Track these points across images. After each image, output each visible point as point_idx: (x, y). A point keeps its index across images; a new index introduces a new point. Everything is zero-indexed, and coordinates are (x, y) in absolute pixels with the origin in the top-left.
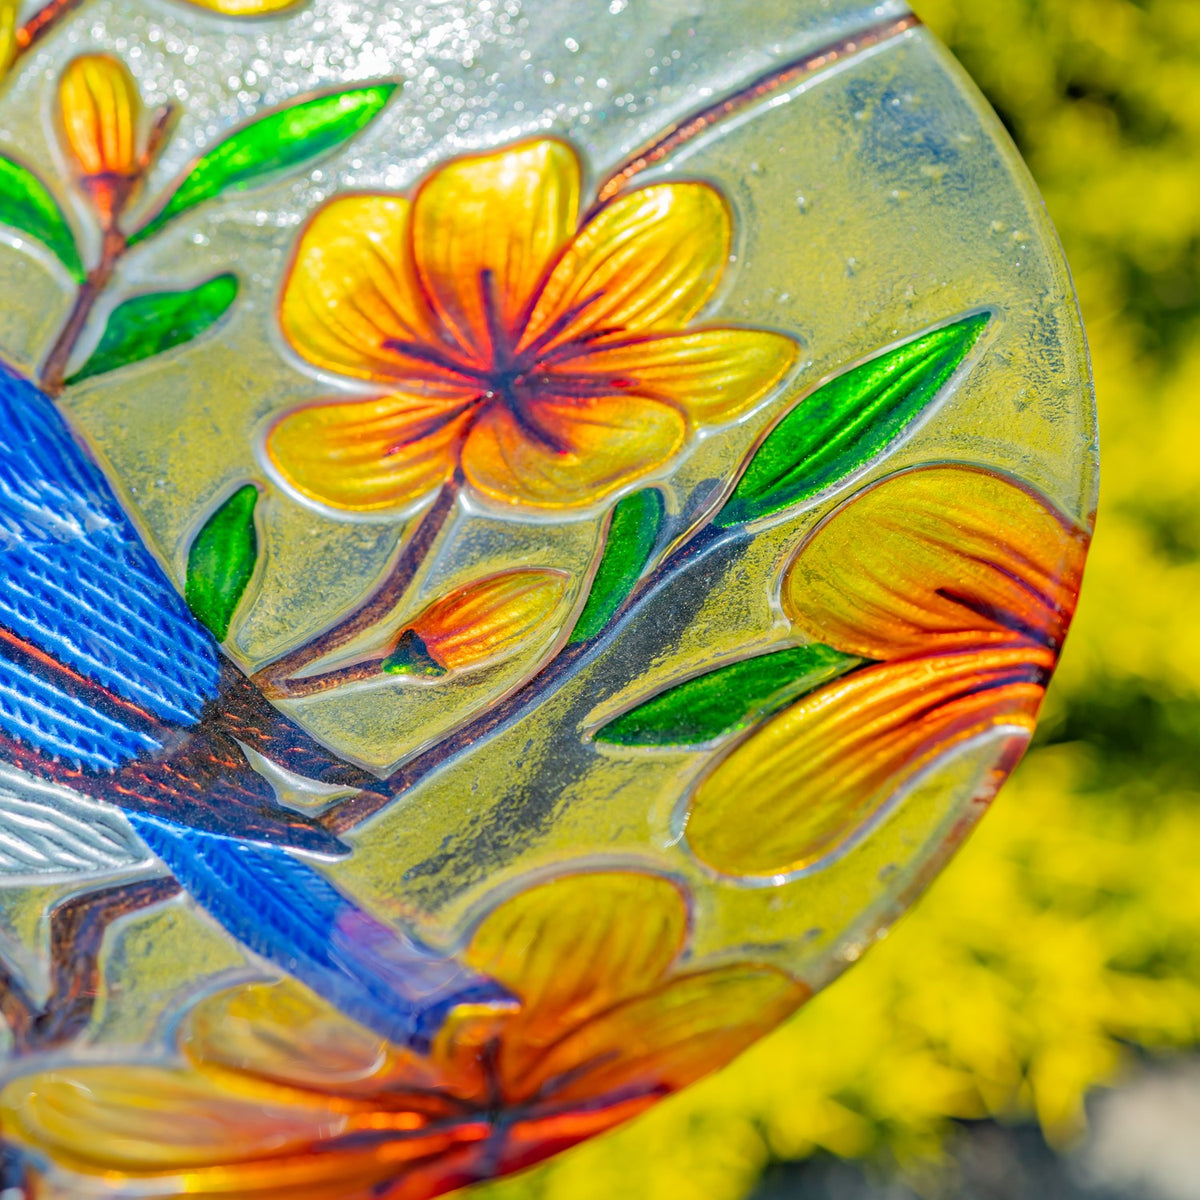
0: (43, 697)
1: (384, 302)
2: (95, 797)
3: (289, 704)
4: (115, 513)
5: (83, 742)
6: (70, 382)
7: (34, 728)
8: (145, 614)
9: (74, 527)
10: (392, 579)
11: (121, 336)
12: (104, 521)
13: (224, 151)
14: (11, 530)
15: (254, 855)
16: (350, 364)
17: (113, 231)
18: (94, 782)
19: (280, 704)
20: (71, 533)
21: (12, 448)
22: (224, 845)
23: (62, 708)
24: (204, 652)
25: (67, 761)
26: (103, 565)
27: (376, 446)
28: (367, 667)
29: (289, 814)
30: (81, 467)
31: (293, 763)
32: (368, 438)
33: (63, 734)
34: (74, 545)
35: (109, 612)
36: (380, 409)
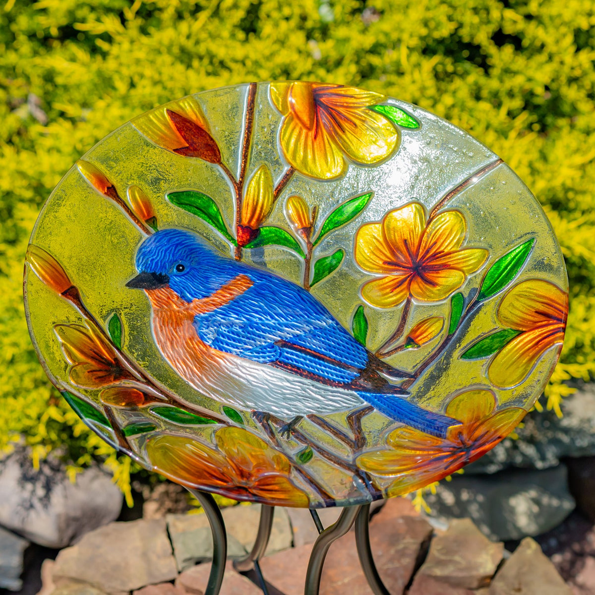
0: (330, 368)
1: (381, 251)
2: (348, 390)
3: (387, 360)
4: (333, 319)
5: (342, 377)
6: (311, 286)
7: (330, 375)
8: (347, 343)
9: (324, 324)
10: (401, 324)
11: (319, 271)
12: (330, 321)
13: (331, 217)
14: (311, 328)
15: (388, 398)
16: (377, 269)
17: (309, 243)
18: (347, 386)
19: (382, 360)
21: (304, 306)
22: (381, 396)
23: (335, 370)
24: (362, 350)
25: (339, 382)
26: (334, 333)
27: (388, 290)
28: (400, 348)
29: (395, 387)
31: (390, 374)
32: (386, 288)
33: (337, 376)
34: (326, 329)
35: (339, 344)
36: (386, 280)
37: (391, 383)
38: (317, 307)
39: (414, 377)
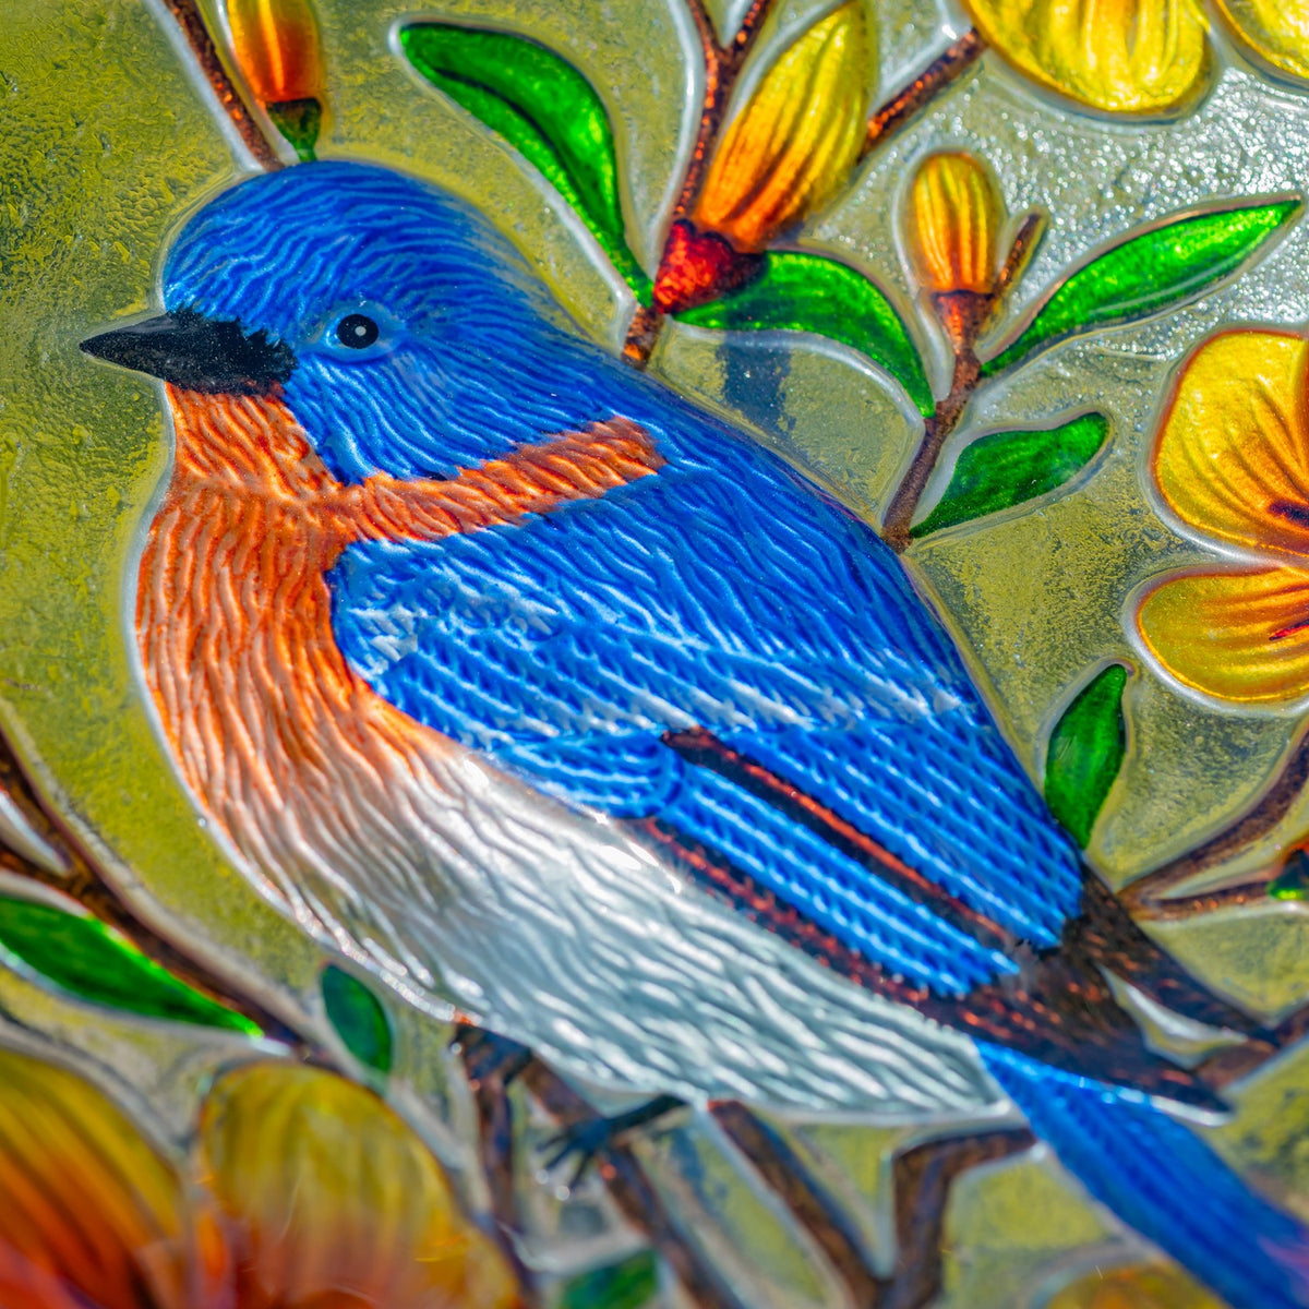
0: (886, 904)
1: (1274, 457)
2: (941, 1023)
3: (1167, 930)
4: (967, 693)
5: (930, 959)
6: (917, 533)
7: (875, 940)
8: (1000, 812)
9: (921, 705)
10: (1279, 785)
11: (973, 482)
12: (954, 700)
13: (1094, 271)
14: (853, 707)
15: (1123, 1107)
16: (1233, 528)
17: (967, 356)
18: (940, 1007)
19: (1148, 927)
20: (917, 712)
21: (853, 609)
22: (1088, 1094)
23: (908, 918)
24: (1065, 861)
25: (910, 982)
26: (954, 752)
27: (1261, 627)
28: (1250, 890)
29: (1162, 1062)
30: (929, 636)
31: (1166, 999)
32: (1251, 617)
33: (908, 948)
34: (919, 727)
35: (959, 807)
36: (1266, 583)
37: (1154, 1043)
38: (913, 624)
39: (1271, 1036)
